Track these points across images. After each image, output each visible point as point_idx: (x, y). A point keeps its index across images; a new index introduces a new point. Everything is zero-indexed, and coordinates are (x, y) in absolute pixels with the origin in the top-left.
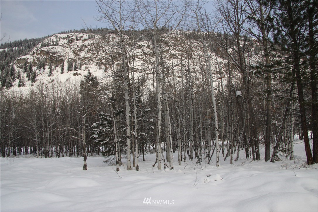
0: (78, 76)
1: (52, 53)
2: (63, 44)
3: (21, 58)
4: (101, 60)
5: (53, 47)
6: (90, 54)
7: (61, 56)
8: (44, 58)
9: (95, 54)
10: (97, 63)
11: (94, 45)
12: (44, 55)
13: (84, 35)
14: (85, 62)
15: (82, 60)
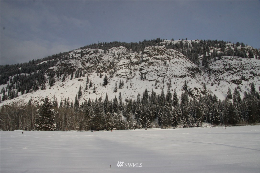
0: (81, 81)
1: (68, 65)
2: (77, 58)
3: (49, 68)
4: (99, 68)
5: (69, 60)
6: (93, 64)
7: (74, 66)
8: (63, 68)
9: (96, 64)
10: (97, 71)
11: (96, 57)
12: (63, 67)
13: (91, 50)
14: (89, 70)
15: (87, 69)
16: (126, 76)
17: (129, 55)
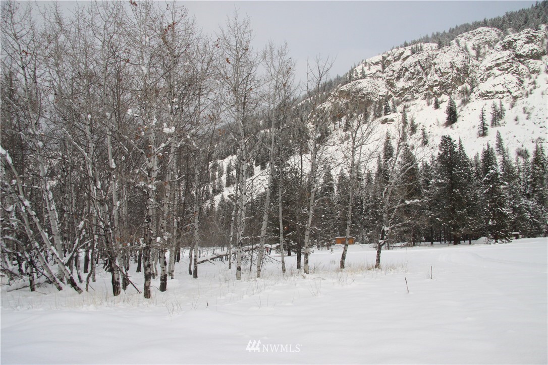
1: (354, 93)
2: (374, 74)
4: (431, 87)
5: (355, 82)
6: (413, 81)
7: (368, 94)
8: (344, 102)
9: (422, 78)
10: (426, 95)
11: (419, 63)
12: (344, 99)
13: (406, 49)
14: (406, 96)
15: (400, 95)
16: (509, 91)
17: (510, 39)
